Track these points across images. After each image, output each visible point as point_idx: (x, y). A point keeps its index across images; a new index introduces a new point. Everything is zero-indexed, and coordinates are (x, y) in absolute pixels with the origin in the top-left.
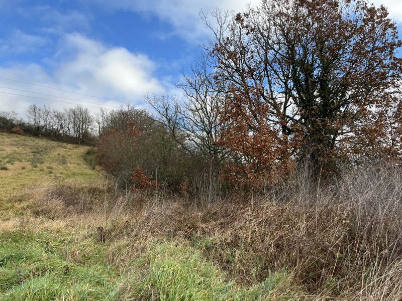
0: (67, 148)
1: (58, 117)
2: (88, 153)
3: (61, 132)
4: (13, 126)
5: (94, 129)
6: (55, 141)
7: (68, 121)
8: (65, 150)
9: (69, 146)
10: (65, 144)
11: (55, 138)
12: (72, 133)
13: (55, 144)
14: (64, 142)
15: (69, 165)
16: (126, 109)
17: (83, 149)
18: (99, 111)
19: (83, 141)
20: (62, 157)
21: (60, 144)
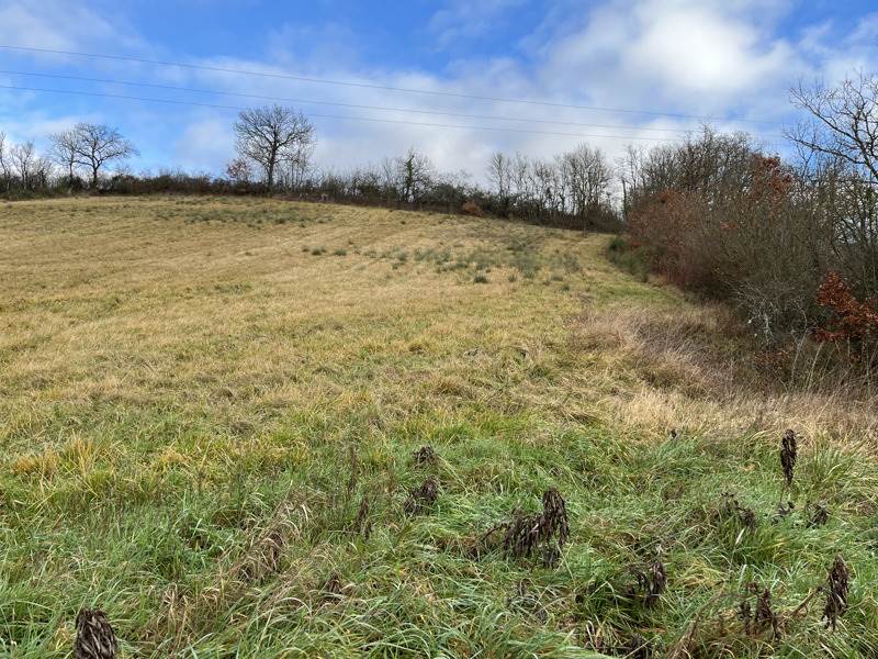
0: (566, 239)
1: (543, 174)
2: (613, 247)
3: (547, 206)
4: (464, 200)
5: (614, 196)
6: (537, 224)
7: (561, 182)
8: (563, 242)
9: (569, 234)
10: (559, 231)
11: (536, 220)
12: (570, 206)
13: (542, 230)
14: (556, 226)
15: (588, 273)
16: (697, 138)
17: (599, 240)
18: (626, 154)
19: (592, 223)
20: (565, 256)
21: (551, 230)
